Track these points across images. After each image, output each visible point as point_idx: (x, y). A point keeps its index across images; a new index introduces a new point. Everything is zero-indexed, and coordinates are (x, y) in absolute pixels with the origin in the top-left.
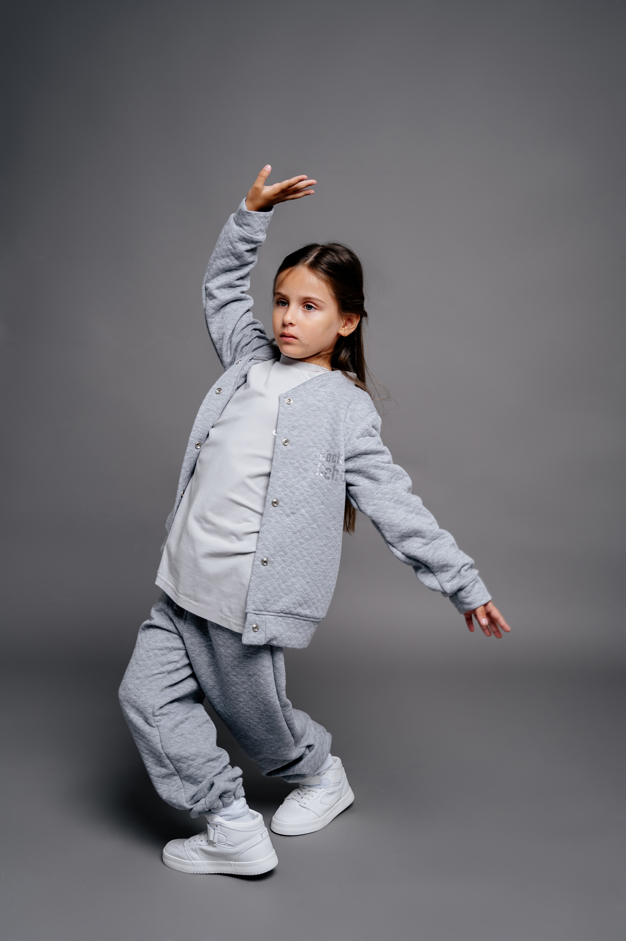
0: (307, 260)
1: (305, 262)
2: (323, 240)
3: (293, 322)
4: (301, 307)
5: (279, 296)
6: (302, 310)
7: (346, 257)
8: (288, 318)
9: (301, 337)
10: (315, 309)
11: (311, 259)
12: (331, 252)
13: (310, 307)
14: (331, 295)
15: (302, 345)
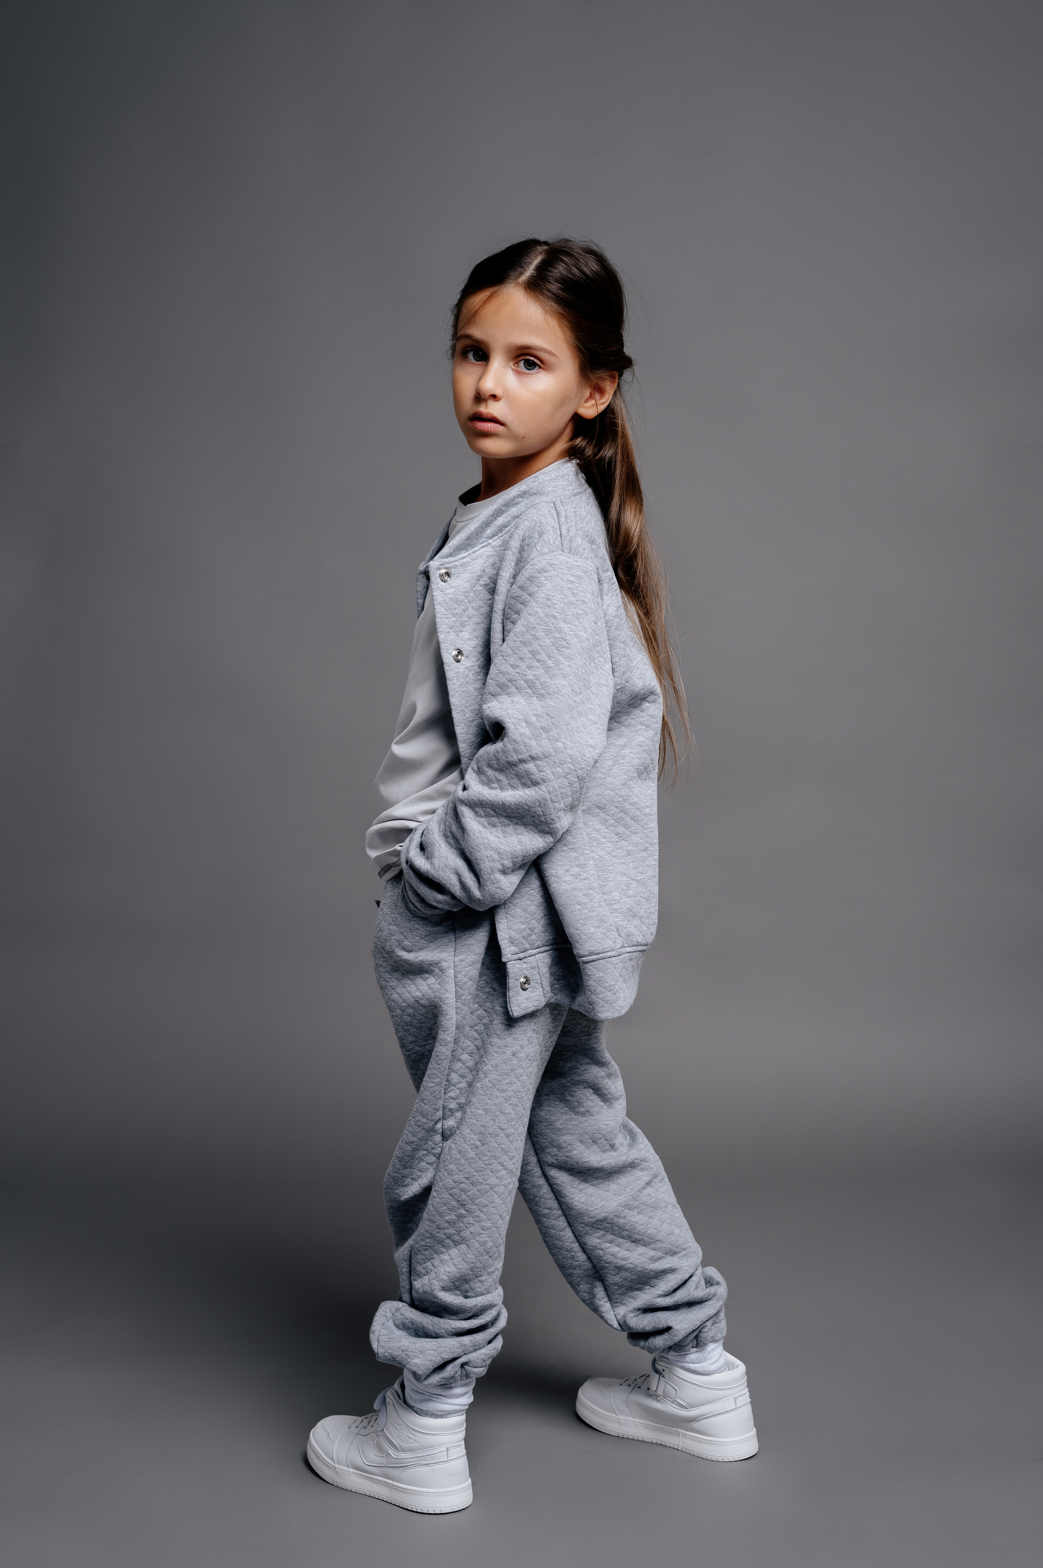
0: (522, 273)
1: (519, 277)
2: (547, 233)
3: (498, 392)
4: (511, 364)
5: (466, 342)
6: (513, 370)
7: (591, 266)
8: (489, 385)
9: (512, 422)
10: (540, 367)
11: (529, 271)
12: (564, 256)
13: (530, 365)
14: (567, 342)
15: (512, 436)
